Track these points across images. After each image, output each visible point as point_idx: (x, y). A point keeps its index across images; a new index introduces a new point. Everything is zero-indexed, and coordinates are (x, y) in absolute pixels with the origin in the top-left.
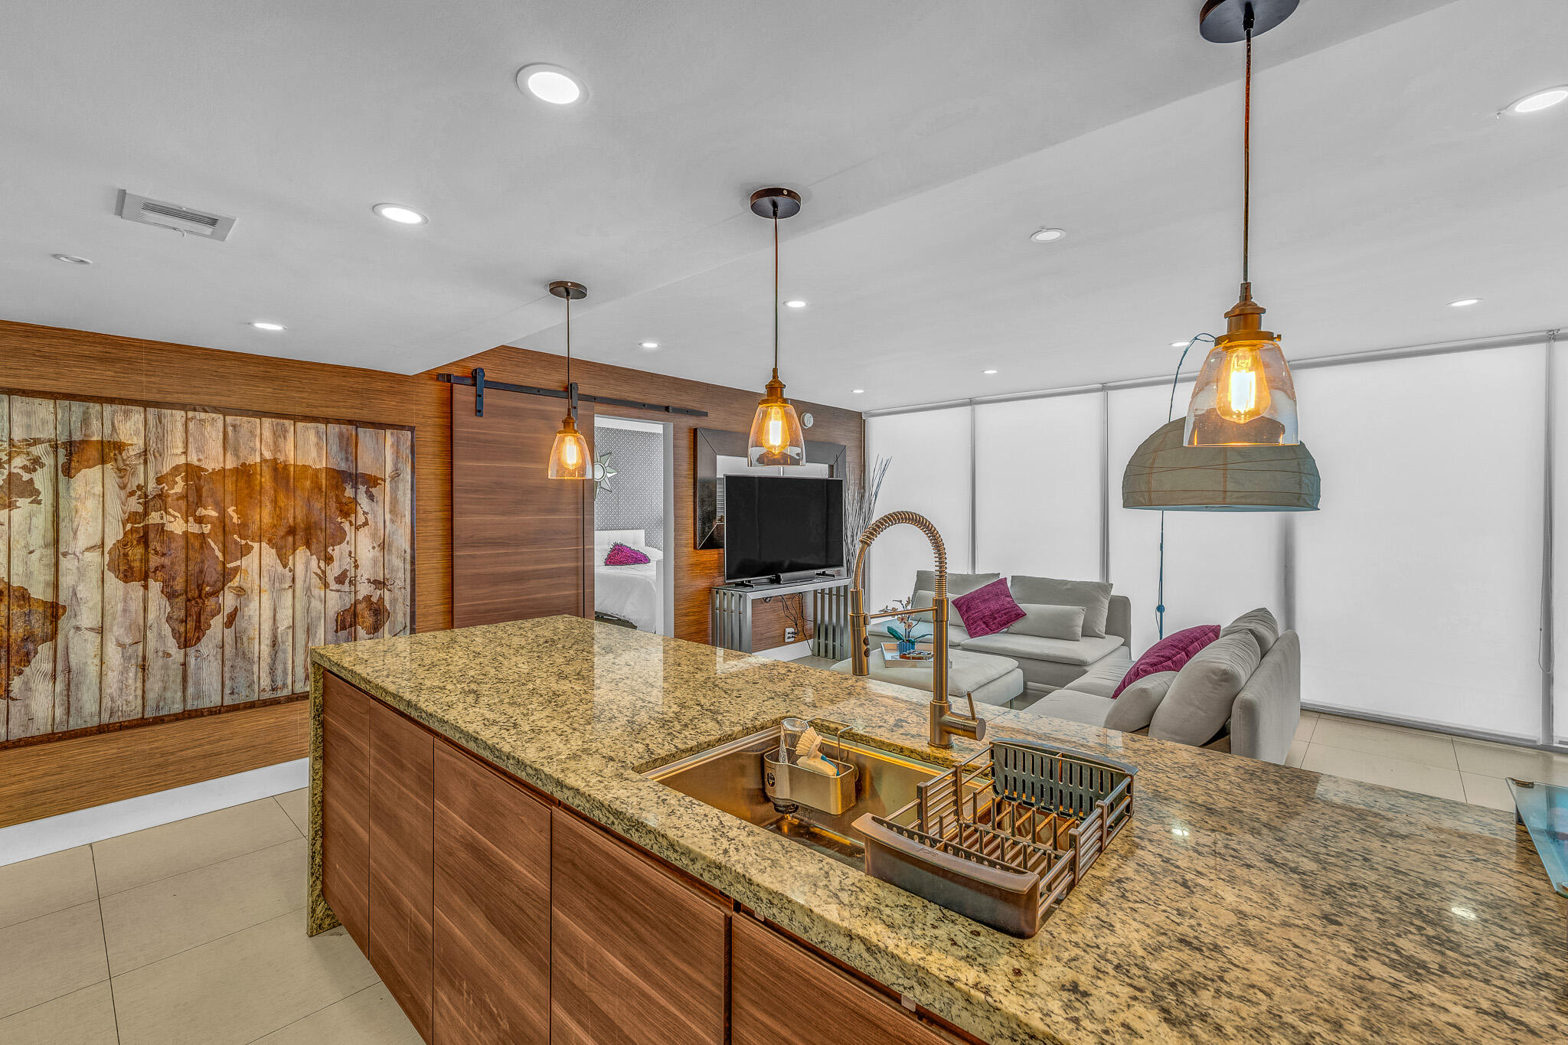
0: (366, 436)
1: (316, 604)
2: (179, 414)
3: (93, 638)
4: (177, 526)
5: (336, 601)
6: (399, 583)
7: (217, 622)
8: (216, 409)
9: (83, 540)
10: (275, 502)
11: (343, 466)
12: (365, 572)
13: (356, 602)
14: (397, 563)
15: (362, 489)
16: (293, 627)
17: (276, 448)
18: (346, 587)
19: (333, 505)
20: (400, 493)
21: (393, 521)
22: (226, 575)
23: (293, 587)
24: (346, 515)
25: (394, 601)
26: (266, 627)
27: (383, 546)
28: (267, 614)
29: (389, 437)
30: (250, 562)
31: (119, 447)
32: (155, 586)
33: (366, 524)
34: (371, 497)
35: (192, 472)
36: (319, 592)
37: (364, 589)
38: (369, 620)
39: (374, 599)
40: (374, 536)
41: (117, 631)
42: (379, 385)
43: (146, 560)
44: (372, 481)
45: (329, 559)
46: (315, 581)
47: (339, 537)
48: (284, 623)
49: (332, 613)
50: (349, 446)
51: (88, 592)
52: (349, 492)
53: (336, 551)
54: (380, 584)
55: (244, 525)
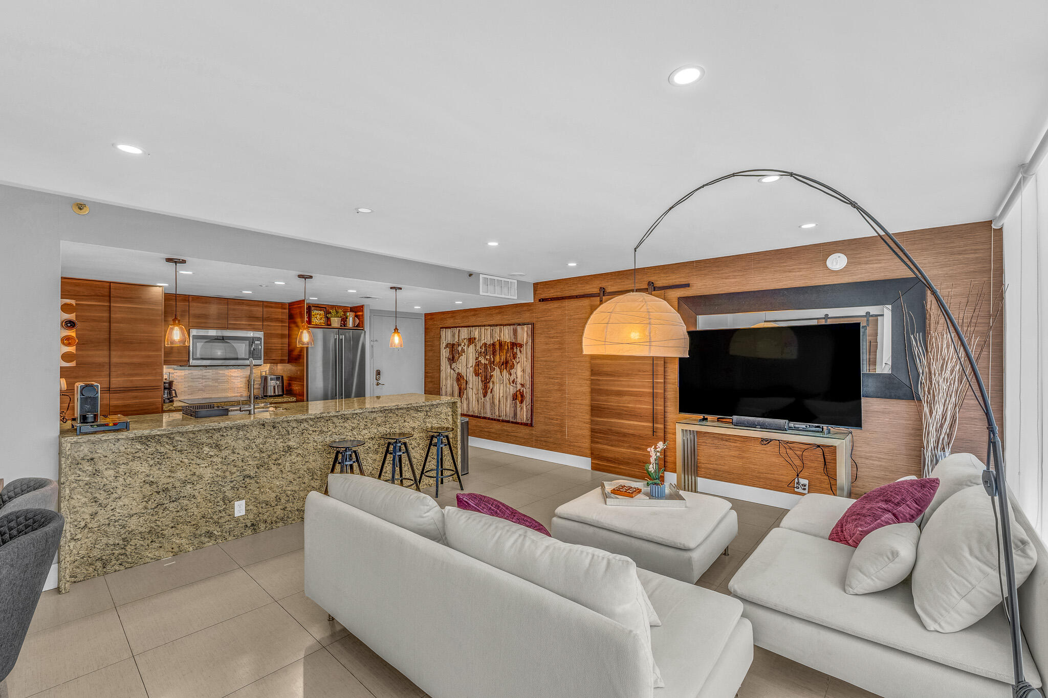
0: (519, 328)
1: (508, 389)
2: (483, 328)
3: (471, 390)
4: (483, 362)
5: (512, 390)
6: (528, 386)
7: (489, 391)
8: (489, 325)
9: (470, 365)
10: (499, 354)
11: (514, 341)
12: (519, 381)
13: (517, 391)
14: (527, 377)
15: (518, 348)
16: (503, 396)
17: (500, 337)
18: (514, 385)
19: (512, 355)
20: (528, 350)
21: (526, 361)
22: (491, 376)
23: (503, 383)
24: (514, 359)
25: (526, 392)
26: (498, 396)
27: (523, 371)
28: (498, 391)
29: (525, 327)
30: (494, 373)
31: (475, 339)
32: (480, 378)
33: (519, 362)
34: (521, 352)
35: (485, 344)
36: (508, 386)
37: (519, 387)
38: (520, 399)
39: (521, 391)
40: (521, 366)
41: (474, 390)
42: (525, 308)
43: (478, 371)
44: (521, 346)
45: (511, 374)
46: (508, 381)
47: (512, 367)
48: (501, 395)
49: (511, 393)
50: (515, 332)
51: (471, 378)
52: (515, 350)
53: (513, 371)
54: (522, 385)
55: (494, 362)
